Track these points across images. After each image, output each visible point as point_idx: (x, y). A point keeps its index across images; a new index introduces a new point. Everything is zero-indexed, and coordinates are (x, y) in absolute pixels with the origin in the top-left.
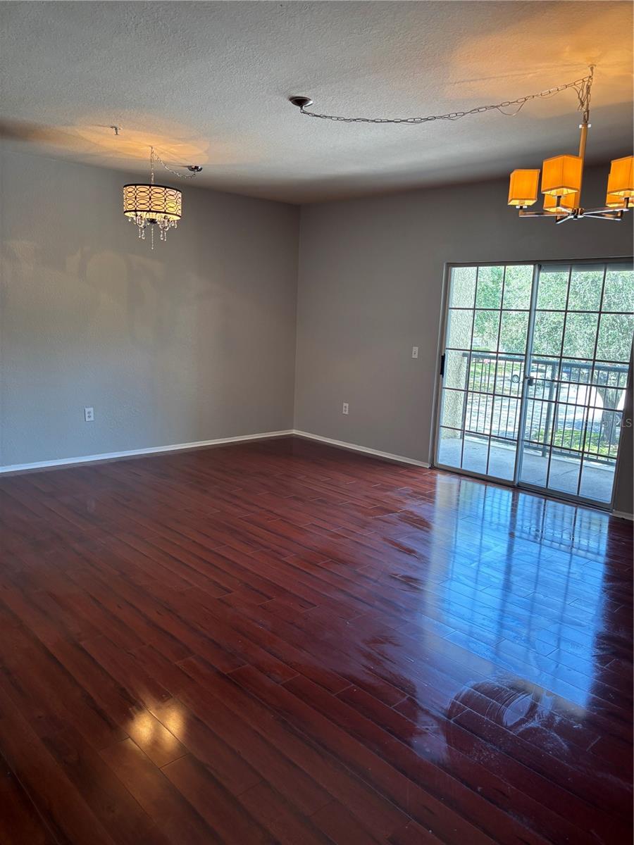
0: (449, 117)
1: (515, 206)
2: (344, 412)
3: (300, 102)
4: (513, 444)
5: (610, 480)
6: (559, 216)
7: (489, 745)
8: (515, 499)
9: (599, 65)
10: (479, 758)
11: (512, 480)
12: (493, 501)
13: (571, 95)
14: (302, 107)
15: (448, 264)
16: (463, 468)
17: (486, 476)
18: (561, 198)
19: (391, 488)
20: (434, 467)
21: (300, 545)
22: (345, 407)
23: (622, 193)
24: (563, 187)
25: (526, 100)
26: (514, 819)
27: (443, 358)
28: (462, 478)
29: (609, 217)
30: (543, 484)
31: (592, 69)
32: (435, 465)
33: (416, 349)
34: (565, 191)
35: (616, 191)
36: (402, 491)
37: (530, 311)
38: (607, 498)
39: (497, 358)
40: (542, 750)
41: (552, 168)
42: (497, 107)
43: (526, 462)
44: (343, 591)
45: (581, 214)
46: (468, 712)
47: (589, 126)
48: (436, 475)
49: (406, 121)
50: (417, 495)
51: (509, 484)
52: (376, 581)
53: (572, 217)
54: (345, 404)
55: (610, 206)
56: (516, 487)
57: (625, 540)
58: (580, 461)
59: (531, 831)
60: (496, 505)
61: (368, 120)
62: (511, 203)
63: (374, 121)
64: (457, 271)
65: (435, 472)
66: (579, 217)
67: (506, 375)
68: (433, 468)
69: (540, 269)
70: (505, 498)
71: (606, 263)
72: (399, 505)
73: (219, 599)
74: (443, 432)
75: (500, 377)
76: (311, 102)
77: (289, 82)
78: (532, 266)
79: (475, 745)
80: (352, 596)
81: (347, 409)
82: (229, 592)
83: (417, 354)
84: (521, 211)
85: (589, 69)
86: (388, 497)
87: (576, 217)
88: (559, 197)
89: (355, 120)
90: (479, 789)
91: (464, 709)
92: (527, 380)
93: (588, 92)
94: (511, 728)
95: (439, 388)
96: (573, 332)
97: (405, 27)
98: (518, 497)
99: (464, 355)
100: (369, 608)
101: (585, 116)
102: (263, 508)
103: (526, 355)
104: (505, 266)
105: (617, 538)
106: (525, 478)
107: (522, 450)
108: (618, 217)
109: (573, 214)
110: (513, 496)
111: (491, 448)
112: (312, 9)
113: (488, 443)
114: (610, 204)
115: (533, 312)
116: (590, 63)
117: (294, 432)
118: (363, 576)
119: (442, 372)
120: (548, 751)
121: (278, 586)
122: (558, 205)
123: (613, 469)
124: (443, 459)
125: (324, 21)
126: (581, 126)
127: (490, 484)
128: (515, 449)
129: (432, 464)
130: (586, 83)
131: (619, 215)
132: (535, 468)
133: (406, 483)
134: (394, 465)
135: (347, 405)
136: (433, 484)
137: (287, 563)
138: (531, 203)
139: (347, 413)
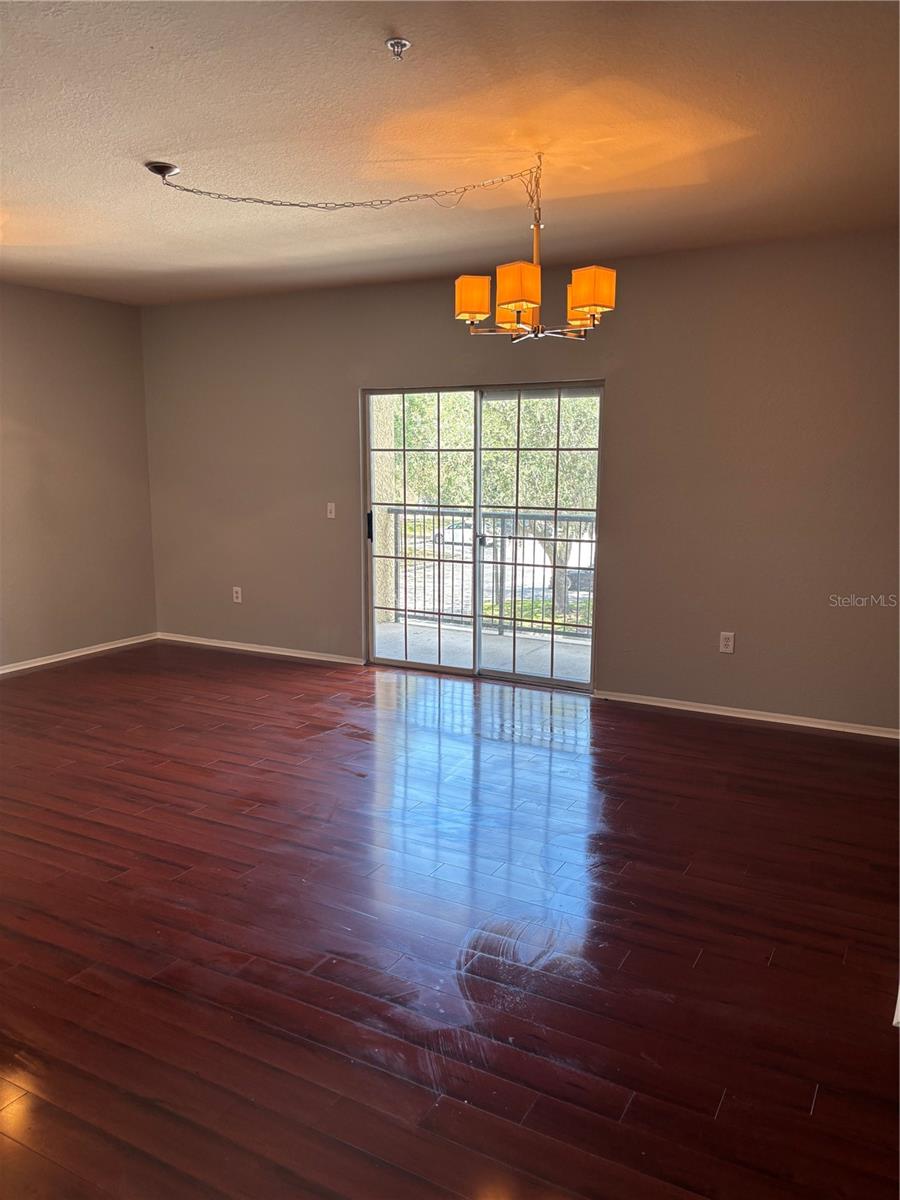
0: (372, 205)
1: (465, 320)
2: (235, 600)
3: (161, 169)
4: (469, 623)
5: (586, 657)
6: (514, 334)
7: (512, 989)
8: (477, 692)
9: (548, 154)
10: (503, 1005)
11: (472, 667)
12: (453, 698)
13: (519, 189)
14: (164, 177)
15: (363, 390)
16: (408, 660)
17: (439, 666)
18: (522, 313)
19: (319, 698)
20: (373, 664)
21: (209, 791)
22: (237, 593)
23: (586, 309)
24: (522, 300)
25: (465, 190)
26: (557, 1063)
27: (370, 517)
28: (408, 673)
29: (571, 336)
30: (509, 668)
31: (539, 157)
32: (372, 660)
33: (331, 506)
34: (525, 305)
35: (579, 307)
36: (337, 700)
37: (475, 450)
38: (585, 676)
39: (439, 513)
40: (571, 980)
41: (509, 277)
42: (431, 196)
43: (485, 644)
44: (286, 842)
45: (542, 332)
46: (481, 959)
47: (542, 226)
48: (374, 673)
49: (316, 206)
50: (355, 701)
51: (468, 673)
52: (328, 821)
53: (533, 335)
54: (235, 589)
55: (573, 323)
56: (477, 676)
57: (613, 724)
58: (550, 636)
59: (579, 1072)
60: (458, 702)
61: (262, 202)
62: (460, 317)
63: (271, 203)
64: (374, 399)
65: (372, 669)
66: (540, 335)
67: (427, 535)
68: (369, 664)
69: (482, 397)
70: (466, 691)
71: (560, 388)
72: (336, 719)
73: (110, 882)
74: (378, 614)
75: (419, 537)
76: (177, 171)
77: (148, 143)
78: (473, 393)
79: (496, 991)
80: (300, 845)
81: (240, 596)
82: (123, 869)
83: (333, 511)
84: (472, 328)
85: (536, 157)
86: (318, 709)
87: (536, 336)
88: (519, 312)
89: (244, 200)
90: (511, 1039)
91: (473, 956)
92: (478, 539)
93: (537, 186)
94: (531, 965)
95: (368, 556)
96: (507, 473)
97: (317, 90)
98: (480, 687)
99: (389, 511)
100: (328, 856)
101: (535, 214)
102: (141, 749)
103: (474, 507)
104: (438, 392)
105: (604, 723)
106: (486, 664)
107: (480, 629)
108: (581, 337)
109: (534, 332)
110: (475, 687)
111: (442, 631)
112: (195, 56)
113: (437, 626)
114: (572, 320)
115: (478, 451)
116: (537, 151)
117: (159, 635)
118: (309, 817)
119: (370, 535)
120: (578, 980)
121: (192, 850)
122: (518, 322)
123: (589, 642)
124: (381, 652)
125: (208, 73)
126: (532, 227)
127: (444, 676)
128: (472, 630)
129: (368, 660)
130: (534, 174)
131: (583, 333)
132: (497, 651)
133: (339, 689)
134: (319, 667)
135: (239, 589)
136: (371, 685)
137: (197, 818)
138: (482, 317)
139: (240, 600)
